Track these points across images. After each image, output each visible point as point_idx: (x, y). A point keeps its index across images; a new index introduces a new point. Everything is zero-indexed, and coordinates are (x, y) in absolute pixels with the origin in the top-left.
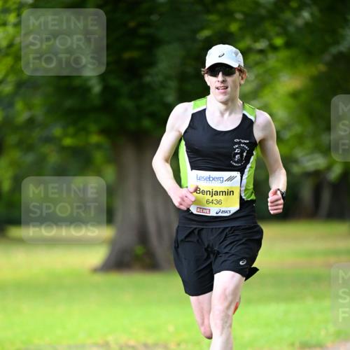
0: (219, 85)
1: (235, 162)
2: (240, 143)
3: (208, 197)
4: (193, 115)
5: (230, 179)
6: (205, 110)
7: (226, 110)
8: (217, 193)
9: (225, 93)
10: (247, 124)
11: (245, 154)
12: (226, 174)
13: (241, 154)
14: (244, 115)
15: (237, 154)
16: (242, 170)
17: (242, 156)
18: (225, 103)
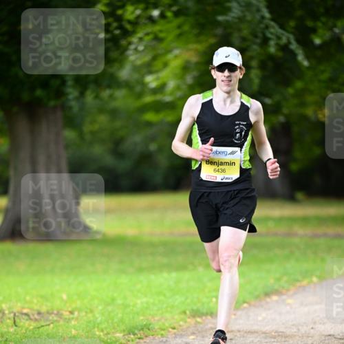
0: (225, 79)
1: (236, 140)
2: (240, 124)
3: (215, 167)
4: (203, 104)
5: (233, 153)
6: (211, 100)
7: (228, 97)
8: (222, 164)
9: (228, 85)
10: (244, 109)
11: (243, 133)
12: (229, 149)
13: (241, 133)
14: (242, 103)
15: (238, 133)
16: (241, 146)
17: (241, 135)
18: (228, 93)
